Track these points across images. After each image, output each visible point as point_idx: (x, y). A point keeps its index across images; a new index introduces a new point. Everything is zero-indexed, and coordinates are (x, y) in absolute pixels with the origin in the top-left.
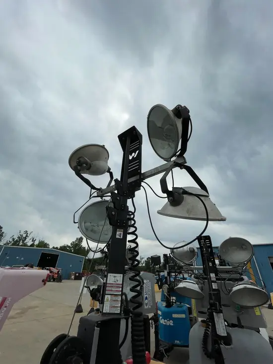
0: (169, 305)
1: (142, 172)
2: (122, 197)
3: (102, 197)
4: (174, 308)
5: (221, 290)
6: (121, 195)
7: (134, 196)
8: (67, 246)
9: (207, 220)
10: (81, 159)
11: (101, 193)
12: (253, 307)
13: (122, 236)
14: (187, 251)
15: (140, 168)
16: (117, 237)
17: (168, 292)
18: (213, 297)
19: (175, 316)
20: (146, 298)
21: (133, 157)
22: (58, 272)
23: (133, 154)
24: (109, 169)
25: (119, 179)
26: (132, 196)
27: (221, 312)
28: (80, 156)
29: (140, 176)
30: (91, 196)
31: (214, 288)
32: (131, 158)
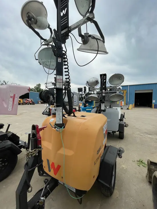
0: (85, 106)
1: (69, 26)
2: (59, 42)
3: (48, 45)
4: (87, 107)
5: (106, 96)
6: (58, 41)
7: (65, 42)
8: (33, 89)
9: (98, 51)
10: (29, 14)
11: (47, 43)
12: (116, 101)
13: (61, 61)
14: (95, 82)
15: (68, 23)
16: (59, 61)
17: (85, 102)
18: (102, 98)
19: (87, 109)
20: (75, 101)
21: (63, 14)
22: (32, 100)
23: (64, 11)
24: (49, 26)
25: (56, 30)
26: (64, 42)
27: (104, 103)
28: (28, 11)
29: (68, 29)
30: (41, 44)
31: (103, 95)
32: (62, 15)
